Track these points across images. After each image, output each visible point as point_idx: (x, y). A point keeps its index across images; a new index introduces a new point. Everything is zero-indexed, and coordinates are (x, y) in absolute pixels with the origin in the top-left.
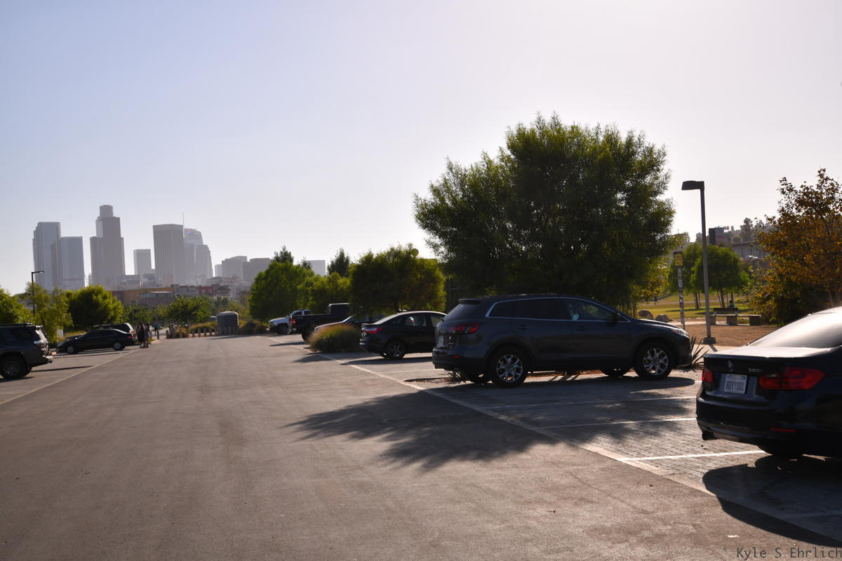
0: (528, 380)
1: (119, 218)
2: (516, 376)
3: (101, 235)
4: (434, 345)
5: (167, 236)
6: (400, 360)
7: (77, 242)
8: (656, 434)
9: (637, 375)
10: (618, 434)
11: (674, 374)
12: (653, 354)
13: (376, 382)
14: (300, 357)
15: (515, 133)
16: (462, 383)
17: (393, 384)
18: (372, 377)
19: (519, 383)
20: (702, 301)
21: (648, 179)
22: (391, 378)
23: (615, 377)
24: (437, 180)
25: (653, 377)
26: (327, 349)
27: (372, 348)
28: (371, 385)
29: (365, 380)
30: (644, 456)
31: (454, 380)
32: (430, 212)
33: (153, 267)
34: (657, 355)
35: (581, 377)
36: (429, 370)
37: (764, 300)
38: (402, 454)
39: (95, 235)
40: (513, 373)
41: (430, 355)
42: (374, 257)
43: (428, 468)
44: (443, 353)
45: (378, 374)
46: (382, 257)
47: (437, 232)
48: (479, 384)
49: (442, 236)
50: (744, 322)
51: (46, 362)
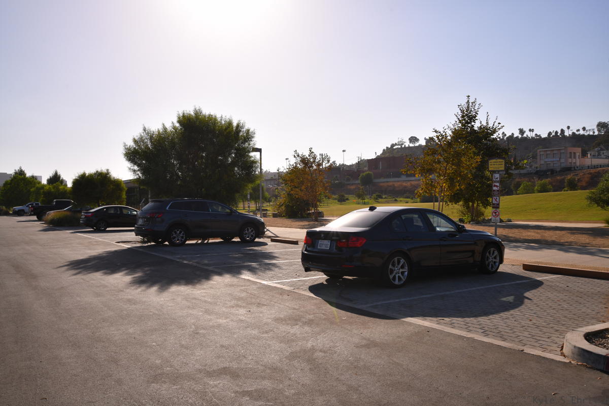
0: (187, 242)
2: (181, 240)
4: (136, 224)
6: (105, 231)
8: (270, 269)
9: (240, 240)
10: (252, 270)
11: (257, 240)
12: (248, 230)
13: (98, 243)
14: (41, 229)
15: (181, 115)
16: (149, 244)
17: (109, 244)
18: (94, 240)
19: (183, 244)
20: (246, 206)
21: (247, 144)
23: (227, 241)
24: (137, 136)
25: (248, 241)
26: (57, 225)
27: (88, 224)
28: (96, 244)
29: (91, 242)
30: (273, 280)
31: (143, 242)
32: (133, 152)
34: (250, 230)
35: (211, 241)
37: (280, 206)
42: (87, 175)
44: (141, 228)
45: (97, 238)
46: (91, 175)
47: (135, 163)
48: (159, 244)
49: (138, 166)
50: (269, 216)
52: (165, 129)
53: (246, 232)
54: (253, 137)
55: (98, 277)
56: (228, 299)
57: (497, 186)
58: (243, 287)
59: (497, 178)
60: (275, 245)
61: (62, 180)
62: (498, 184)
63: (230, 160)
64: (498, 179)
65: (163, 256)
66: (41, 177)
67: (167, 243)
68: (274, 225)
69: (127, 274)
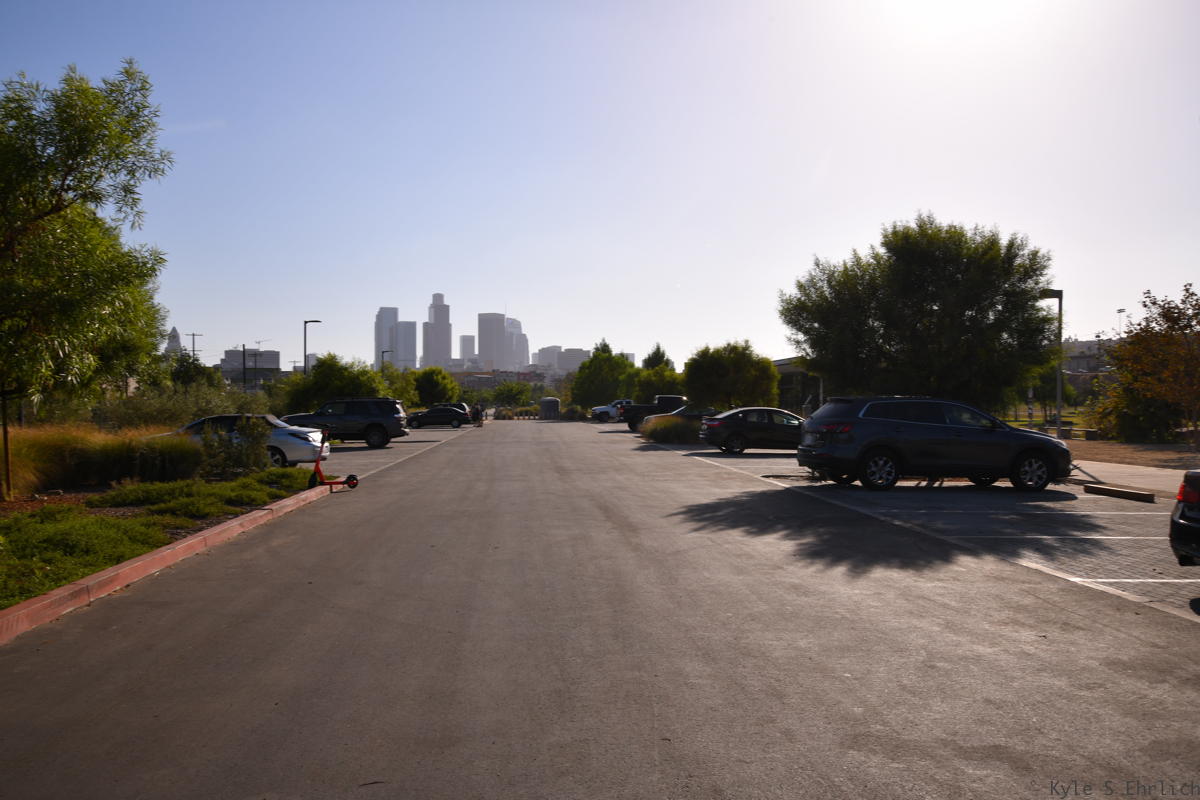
0: (899, 484)
1: (448, 306)
2: (888, 480)
3: (432, 321)
4: (800, 444)
5: (491, 325)
6: (741, 455)
7: (412, 326)
9: (1011, 486)
11: (1050, 487)
12: (1031, 465)
13: (731, 476)
15: (890, 230)
16: (824, 483)
17: (751, 480)
18: (724, 470)
19: (890, 486)
21: (1030, 284)
22: (745, 473)
23: (983, 485)
24: (803, 277)
25: (1030, 489)
27: (711, 442)
28: (729, 479)
29: (721, 473)
31: (812, 478)
32: (796, 307)
33: (477, 352)
34: (1035, 466)
35: (946, 484)
36: (791, 466)
39: (427, 320)
40: (884, 476)
41: (795, 452)
42: (711, 351)
44: (809, 451)
45: (729, 468)
46: (717, 351)
47: (800, 328)
48: (843, 485)
49: (806, 333)
50: (1077, 436)
51: (404, 434)
52: (857, 259)
53: (1027, 468)
54: (1045, 267)
55: (735, 537)
56: (994, 605)
58: (1027, 585)
60: (1095, 501)
61: (668, 360)
63: (991, 316)
65: (853, 508)
66: (633, 355)
67: (858, 483)
68: (1089, 456)
69: (787, 537)
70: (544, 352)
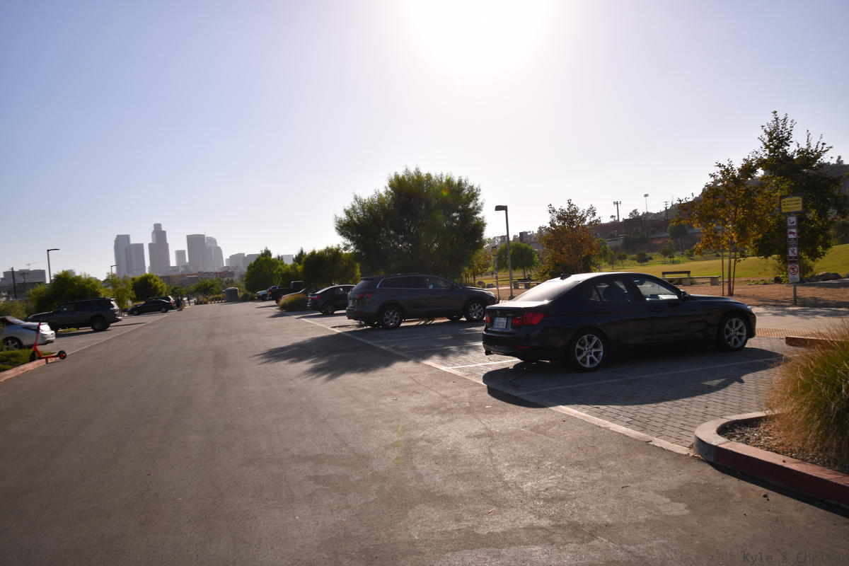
0: (402, 325)
1: (164, 232)
2: (396, 323)
3: (155, 242)
4: (347, 306)
5: (196, 242)
6: (332, 315)
7: (141, 246)
9: (466, 320)
12: (474, 307)
14: (272, 314)
15: (393, 178)
16: (365, 328)
17: (324, 330)
19: (397, 326)
21: (471, 206)
22: (323, 326)
23: (454, 321)
24: (348, 206)
25: (474, 320)
26: (289, 309)
27: (314, 308)
29: (307, 327)
30: (455, 366)
31: (360, 326)
32: (345, 225)
33: (187, 261)
34: (477, 308)
36: (344, 320)
38: (317, 371)
39: (151, 242)
40: (393, 321)
41: (344, 311)
42: (317, 252)
43: (331, 378)
44: (352, 310)
48: (374, 328)
51: (118, 320)
53: (473, 309)
57: (793, 233)
59: (793, 223)
62: (794, 231)
64: (795, 224)
70: (233, 258)
